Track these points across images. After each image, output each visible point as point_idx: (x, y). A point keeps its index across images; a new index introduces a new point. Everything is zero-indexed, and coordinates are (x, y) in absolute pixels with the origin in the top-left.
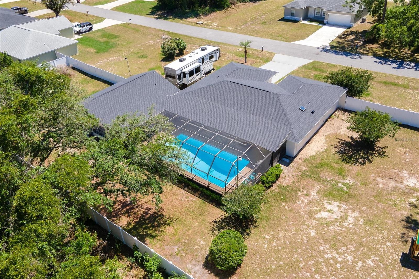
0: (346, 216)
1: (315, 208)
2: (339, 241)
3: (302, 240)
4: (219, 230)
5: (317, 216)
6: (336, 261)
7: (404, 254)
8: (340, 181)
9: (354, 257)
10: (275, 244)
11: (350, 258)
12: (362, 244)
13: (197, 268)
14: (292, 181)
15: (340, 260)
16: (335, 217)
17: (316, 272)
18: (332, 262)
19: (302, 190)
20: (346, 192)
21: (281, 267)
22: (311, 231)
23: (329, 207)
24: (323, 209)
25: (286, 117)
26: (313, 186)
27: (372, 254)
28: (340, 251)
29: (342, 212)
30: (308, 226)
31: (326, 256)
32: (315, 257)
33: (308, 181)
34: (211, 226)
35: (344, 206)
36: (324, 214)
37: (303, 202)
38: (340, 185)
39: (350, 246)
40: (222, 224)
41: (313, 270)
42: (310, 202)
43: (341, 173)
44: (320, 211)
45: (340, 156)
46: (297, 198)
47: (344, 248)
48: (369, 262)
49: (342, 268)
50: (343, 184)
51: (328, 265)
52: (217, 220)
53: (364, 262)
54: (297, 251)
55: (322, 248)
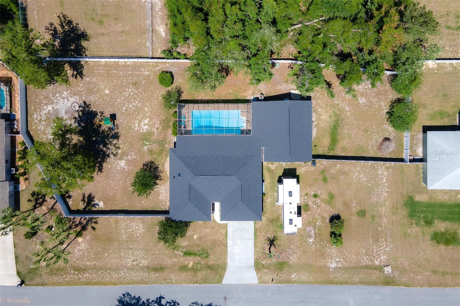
0: (139, 126)
1: (151, 123)
2: (136, 111)
3: (148, 103)
4: (178, 90)
5: (149, 119)
6: (134, 102)
7: (116, 119)
8: (149, 146)
9: (129, 107)
10: (156, 96)
11: (130, 106)
12: (129, 115)
13: (173, 70)
14: (168, 133)
15: (133, 103)
16: (142, 123)
17: (137, 93)
18: (135, 101)
19: (161, 131)
20: (144, 140)
21: (149, 88)
22: (147, 110)
23: (146, 127)
24: (148, 124)
25: (183, 162)
26: (158, 136)
27: (124, 112)
28: (134, 107)
29: (141, 127)
30: (149, 112)
31: (137, 102)
32: (141, 99)
33: (161, 138)
34: (182, 90)
35: (141, 131)
36: (146, 121)
37: (157, 124)
38: (148, 143)
39: (132, 111)
40: (179, 93)
41: (139, 94)
42: (154, 125)
43: (151, 151)
44: (149, 122)
45: (156, 165)
46: (160, 124)
47: (134, 109)
48: (124, 108)
49: (131, 100)
50: (147, 145)
51: (135, 99)
52: (182, 94)
53: (126, 107)
54: (147, 97)
55: (140, 104)
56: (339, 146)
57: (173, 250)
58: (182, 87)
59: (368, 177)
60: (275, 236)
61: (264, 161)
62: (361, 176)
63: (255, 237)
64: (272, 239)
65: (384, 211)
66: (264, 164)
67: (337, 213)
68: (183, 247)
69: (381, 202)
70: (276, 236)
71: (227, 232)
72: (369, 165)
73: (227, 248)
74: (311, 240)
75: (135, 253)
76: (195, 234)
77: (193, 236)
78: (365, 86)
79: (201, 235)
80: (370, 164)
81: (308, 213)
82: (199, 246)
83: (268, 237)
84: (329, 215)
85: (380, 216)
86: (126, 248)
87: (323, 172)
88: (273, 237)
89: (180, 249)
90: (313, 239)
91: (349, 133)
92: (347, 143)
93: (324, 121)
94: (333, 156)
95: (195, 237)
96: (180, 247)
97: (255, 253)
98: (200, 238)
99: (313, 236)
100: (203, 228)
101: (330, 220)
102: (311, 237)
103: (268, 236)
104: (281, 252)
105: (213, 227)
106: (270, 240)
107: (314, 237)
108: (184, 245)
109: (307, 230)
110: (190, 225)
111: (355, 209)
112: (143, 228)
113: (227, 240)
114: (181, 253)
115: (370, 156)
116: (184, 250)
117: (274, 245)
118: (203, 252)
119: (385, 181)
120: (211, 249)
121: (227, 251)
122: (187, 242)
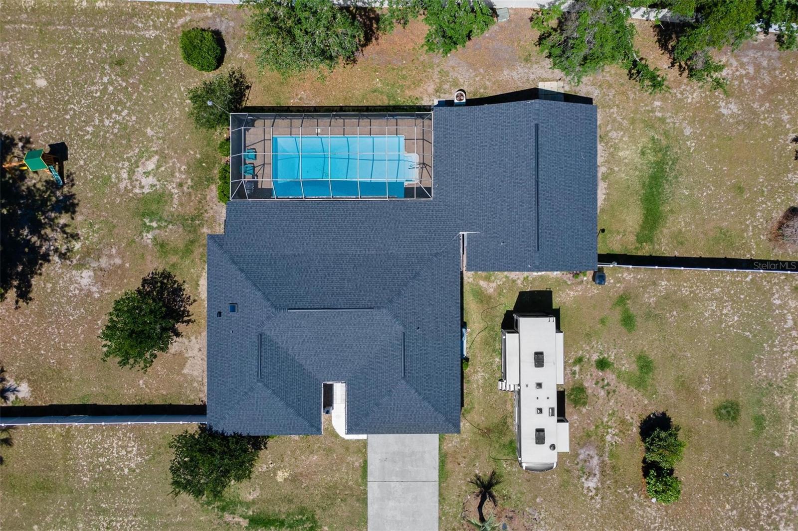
0: (130, 178)
1: (163, 169)
2: (122, 137)
3: (154, 116)
4: (237, 80)
5: (157, 157)
6: (116, 111)
7: (66, 159)
8: (157, 231)
9: (104, 126)
10: (176, 96)
11: (107, 122)
12: (103, 146)
13: (223, 27)
14: (208, 198)
15: (114, 115)
16: (139, 169)
17: (126, 88)
18: (119, 108)
19: (190, 190)
20: (143, 215)
21: (158, 73)
22: (152, 133)
23: (151, 180)
24: (155, 173)
25: (242, 271)
26: (181, 204)
27: (91, 140)
28: (117, 126)
29: (137, 180)
30: (158, 138)
31: (126, 111)
32: (135, 104)
33: (190, 210)
34: (249, 80)
35: (137, 191)
36: (151, 165)
37: (181, 172)
38: (154, 224)
39: (112, 137)
40: (240, 89)
41: (130, 89)
42: (172, 174)
43: (162, 246)
44: (158, 167)
45: (175, 282)
46: (187, 172)
47: (116, 131)
48: (90, 129)
49: (109, 107)
50: (151, 228)
51: (120, 102)
52: (247, 91)
53: (94, 126)
54: (152, 99)
55: (134, 118)
56: (665, 231)
57: (220, 513)
58: (246, 72)
59: (743, 315)
60: (494, 473)
61: (468, 270)
62: (725, 312)
63: (440, 477)
64: (486, 479)
65: (788, 406)
66: (465, 278)
67: (661, 410)
68: (248, 505)
69: (782, 380)
70: (498, 471)
71: (366, 462)
72: (746, 282)
73: (366, 504)
74: (592, 483)
75: (117, 522)
76: (279, 468)
77: (275, 475)
78: (737, 70)
79: (296, 470)
80: (748, 279)
81: (584, 410)
82: (290, 501)
83: (476, 476)
84: (640, 416)
85: (777, 420)
86: (91, 510)
87: (622, 300)
88: (489, 473)
89: (240, 509)
90: (595, 480)
91: (692, 195)
92: (688, 224)
93: (626, 165)
94: (651, 256)
95: (281, 476)
96: (241, 503)
97: (440, 518)
98: (294, 479)
99: (597, 473)
100: (302, 453)
101: (641, 428)
102: (590, 474)
103: (477, 472)
104: (510, 515)
105: (329, 451)
106: (482, 483)
107: (598, 476)
108: (251, 498)
109: (581, 457)
110: (266, 444)
111: (710, 399)
112: (139, 454)
113: (366, 485)
114: (241, 520)
115: (748, 257)
116: (251, 513)
117: (492, 497)
118: (300, 517)
119: (790, 323)
120: (324, 509)
121: (366, 514)
122: (258, 489)
